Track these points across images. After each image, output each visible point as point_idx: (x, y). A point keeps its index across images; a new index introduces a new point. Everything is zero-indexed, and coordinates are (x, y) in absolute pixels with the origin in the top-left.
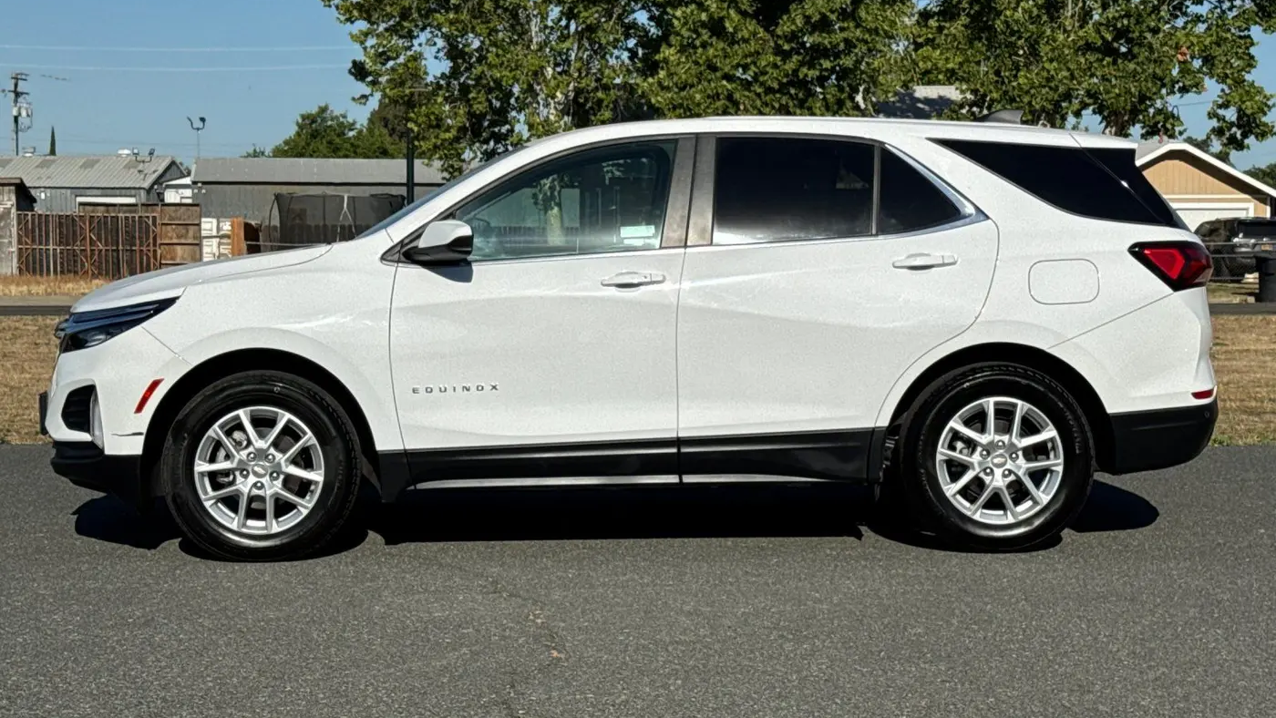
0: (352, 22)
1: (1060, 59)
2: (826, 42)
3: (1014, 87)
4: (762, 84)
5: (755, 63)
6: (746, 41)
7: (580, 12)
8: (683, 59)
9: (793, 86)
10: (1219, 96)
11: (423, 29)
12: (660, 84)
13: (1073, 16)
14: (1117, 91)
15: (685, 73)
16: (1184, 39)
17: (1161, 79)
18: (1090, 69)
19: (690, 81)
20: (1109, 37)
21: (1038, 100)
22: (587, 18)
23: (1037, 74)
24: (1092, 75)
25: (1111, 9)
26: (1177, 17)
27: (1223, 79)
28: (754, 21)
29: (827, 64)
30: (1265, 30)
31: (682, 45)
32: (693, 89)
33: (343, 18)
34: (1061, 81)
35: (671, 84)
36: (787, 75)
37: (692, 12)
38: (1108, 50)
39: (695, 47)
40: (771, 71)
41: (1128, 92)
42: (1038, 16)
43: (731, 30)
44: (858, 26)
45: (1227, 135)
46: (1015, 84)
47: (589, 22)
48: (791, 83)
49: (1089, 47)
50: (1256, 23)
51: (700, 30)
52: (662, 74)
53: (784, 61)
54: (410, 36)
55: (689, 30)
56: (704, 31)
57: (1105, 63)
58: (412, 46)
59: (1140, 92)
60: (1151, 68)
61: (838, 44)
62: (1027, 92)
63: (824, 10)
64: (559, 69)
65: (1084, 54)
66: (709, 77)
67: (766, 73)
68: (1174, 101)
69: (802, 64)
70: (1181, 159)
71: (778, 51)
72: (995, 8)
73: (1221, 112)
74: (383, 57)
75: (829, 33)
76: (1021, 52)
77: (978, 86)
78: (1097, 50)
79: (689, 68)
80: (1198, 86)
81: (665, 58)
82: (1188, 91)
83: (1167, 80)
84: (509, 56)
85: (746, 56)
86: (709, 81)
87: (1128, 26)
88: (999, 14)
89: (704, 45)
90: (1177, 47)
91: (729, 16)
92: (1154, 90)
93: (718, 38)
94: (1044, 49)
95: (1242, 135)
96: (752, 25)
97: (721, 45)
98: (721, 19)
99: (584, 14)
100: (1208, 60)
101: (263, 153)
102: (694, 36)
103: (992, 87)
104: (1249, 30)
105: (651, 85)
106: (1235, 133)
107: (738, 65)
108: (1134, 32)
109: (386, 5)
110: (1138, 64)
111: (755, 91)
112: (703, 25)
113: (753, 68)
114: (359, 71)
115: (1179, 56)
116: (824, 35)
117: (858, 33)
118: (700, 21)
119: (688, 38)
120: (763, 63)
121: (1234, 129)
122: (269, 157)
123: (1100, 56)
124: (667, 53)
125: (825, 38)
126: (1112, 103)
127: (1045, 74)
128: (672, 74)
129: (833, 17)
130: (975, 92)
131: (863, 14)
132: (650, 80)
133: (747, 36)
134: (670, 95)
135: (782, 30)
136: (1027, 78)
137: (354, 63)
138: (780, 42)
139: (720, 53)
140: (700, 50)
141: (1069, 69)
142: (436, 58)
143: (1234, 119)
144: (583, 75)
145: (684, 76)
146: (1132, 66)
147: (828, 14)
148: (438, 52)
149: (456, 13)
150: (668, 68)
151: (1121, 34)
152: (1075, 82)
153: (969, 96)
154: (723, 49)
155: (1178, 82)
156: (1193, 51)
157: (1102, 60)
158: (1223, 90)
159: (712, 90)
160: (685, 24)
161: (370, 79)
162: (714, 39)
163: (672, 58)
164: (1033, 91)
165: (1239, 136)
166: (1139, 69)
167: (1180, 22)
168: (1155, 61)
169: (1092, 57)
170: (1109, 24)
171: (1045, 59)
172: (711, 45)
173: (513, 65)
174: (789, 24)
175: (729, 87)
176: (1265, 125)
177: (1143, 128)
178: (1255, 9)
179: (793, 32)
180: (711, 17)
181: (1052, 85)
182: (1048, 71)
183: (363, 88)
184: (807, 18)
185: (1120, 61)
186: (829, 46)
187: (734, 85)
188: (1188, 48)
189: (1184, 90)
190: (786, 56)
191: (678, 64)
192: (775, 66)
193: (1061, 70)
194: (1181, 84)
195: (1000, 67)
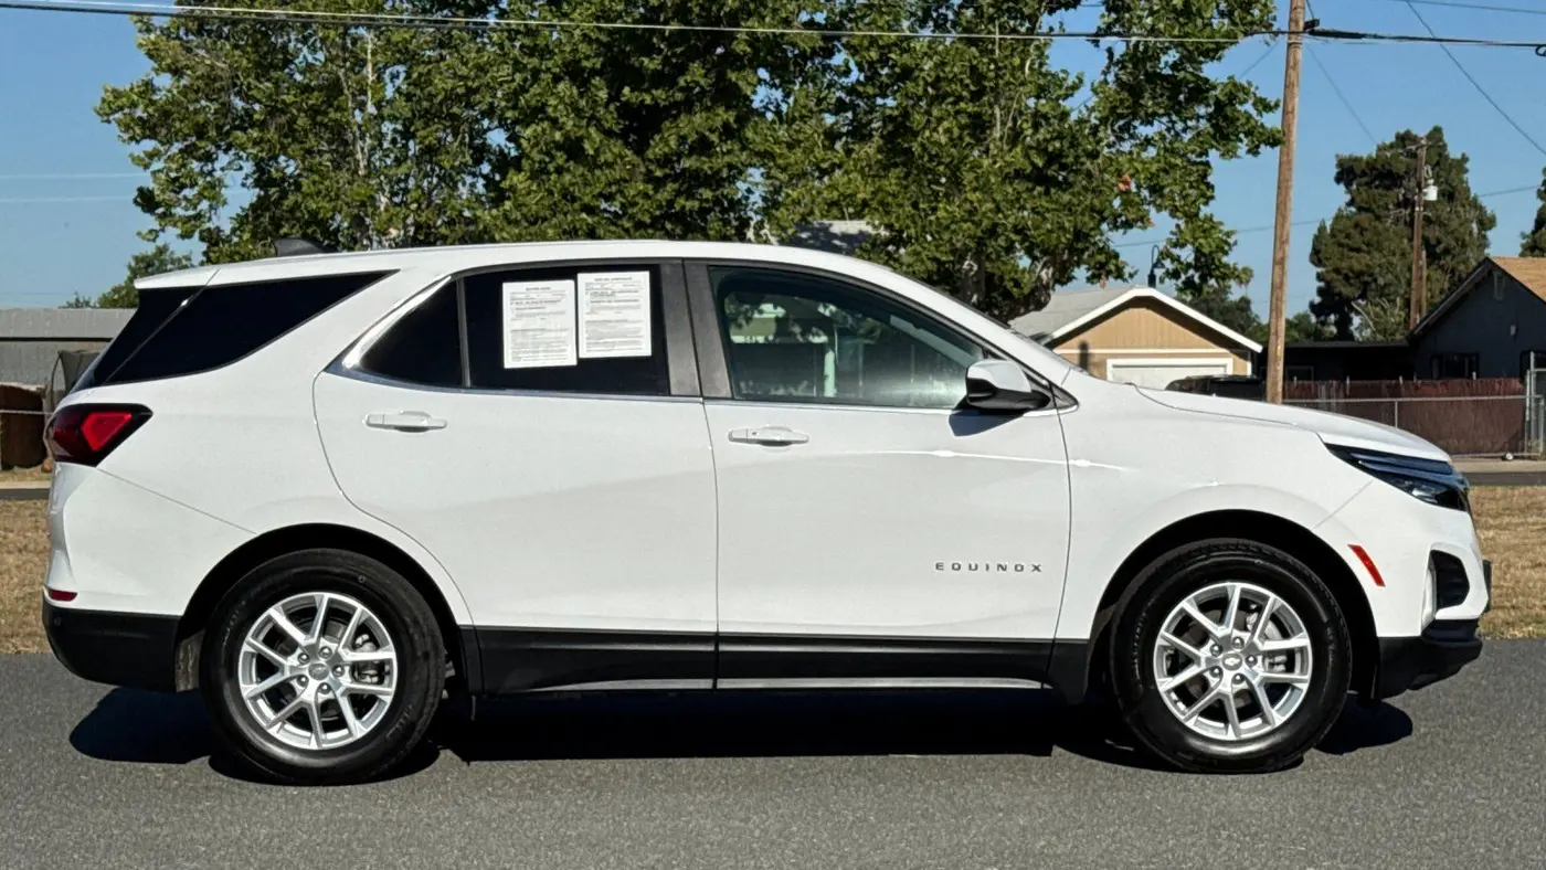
0: (138, 142)
1: (984, 188)
2: (706, 167)
3: (931, 222)
4: (632, 217)
5: (621, 192)
6: (609, 165)
7: (417, 130)
8: (534, 188)
9: (670, 221)
10: (1172, 233)
11: (226, 151)
12: (506, 216)
13: (1001, 138)
14: (1049, 226)
15: (536, 204)
16: (1127, 166)
17: (1100, 212)
18: (1018, 200)
19: (542, 214)
20: (1040, 162)
21: (960, 237)
22: (425, 138)
23: (959, 206)
24: (1022, 208)
25: (1042, 130)
26: (1123, 140)
27: (1174, 212)
28: (620, 142)
29: (707, 194)
30: (1223, 155)
31: (532, 171)
32: (546, 224)
33: (126, 136)
34: (984, 214)
35: (519, 217)
36: (660, 207)
37: (544, 130)
38: (1039, 178)
39: (549, 173)
40: (641, 202)
41: (1062, 228)
42: (961, 138)
43: (591, 152)
44: (743, 148)
45: (1183, 277)
46: (933, 218)
47: (427, 142)
48: (667, 216)
49: (1019, 174)
50: (1212, 146)
51: (553, 152)
52: (508, 205)
53: (656, 190)
54: (208, 158)
55: (541, 152)
56: (559, 154)
57: (1035, 193)
58: (214, 170)
59: (1075, 227)
60: (1089, 199)
61: (720, 170)
62: (947, 227)
63: (700, 129)
64: (396, 200)
65: (1011, 184)
66: (565, 209)
67: (636, 204)
68: (1117, 240)
69: (678, 193)
70: (1148, 307)
71: (649, 177)
72: (911, 128)
73: (1176, 251)
74: (176, 185)
75: (710, 156)
76: (943, 180)
77: (893, 220)
78: (1027, 178)
79: (542, 198)
80: (1143, 220)
81: (511, 186)
82: (1131, 226)
83: (1106, 214)
84: (327, 183)
85: (610, 184)
86: (565, 214)
87: (1061, 150)
88: (915, 134)
89: (560, 171)
90: (1119, 173)
91: (589, 137)
92: (1092, 225)
93: (576, 162)
94: (968, 177)
95: (1201, 277)
96: (617, 147)
97: (581, 170)
98: (580, 140)
99: (421, 133)
100: (1156, 190)
101: (87, 304)
102: (547, 159)
103: (908, 222)
104: (1207, 155)
105: (495, 218)
106: (1193, 276)
107: (601, 195)
108: (1067, 157)
109: (174, 120)
110: (1073, 194)
111: (622, 226)
112: (559, 147)
113: (619, 198)
114: (146, 200)
115: (1122, 186)
116: (704, 158)
117: (744, 156)
118: (554, 142)
119: (540, 162)
120: (632, 192)
121: (1191, 272)
122: (95, 307)
123: (1030, 186)
124: (515, 179)
125: (704, 163)
126: (1042, 241)
127: (968, 206)
128: (520, 205)
129: (714, 138)
130: (889, 227)
131: (750, 134)
132: (494, 212)
133: (611, 159)
134: (517, 231)
135: (654, 154)
136: (947, 211)
137: (141, 191)
138: (652, 167)
139: (579, 180)
140: (553, 177)
141: (994, 201)
142: (243, 185)
143: (1191, 259)
144: (423, 206)
145: (534, 208)
146: (1066, 197)
147: (707, 133)
148: (246, 178)
149: (261, 130)
150: (516, 199)
151: (1054, 158)
152: (1000, 216)
153: (884, 233)
154: (583, 175)
155: (1120, 216)
156: (1138, 179)
157: (1033, 189)
158: (1178, 226)
159: (569, 224)
160: (537, 144)
161: (160, 210)
162: (571, 163)
163: (520, 186)
164: (953, 227)
165: (1196, 280)
166: (1075, 201)
167: (1126, 146)
168: (1094, 191)
169: (1020, 186)
170: (1041, 149)
171: (968, 188)
172: (568, 170)
173: (332, 194)
174: (661, 145)
175: (590, 220)
176: (1226, 266)
177: (1088, 269)
178: (1211, 130)
179: (665, 154)
180: (566, 136)
181: (976, 218)
182: (972, 202)
183: (151, 222)
184: (682, 139)
185: (1053, 191)
186: (709, 172)
187: (596, 219)
188: (1132, 176)
189: (1128, 225)
190: (659, 183)
191: (529, 194)
192: (646, 196)
193: (986, 201)
194: (1123, 218)
195: (918, 198)
